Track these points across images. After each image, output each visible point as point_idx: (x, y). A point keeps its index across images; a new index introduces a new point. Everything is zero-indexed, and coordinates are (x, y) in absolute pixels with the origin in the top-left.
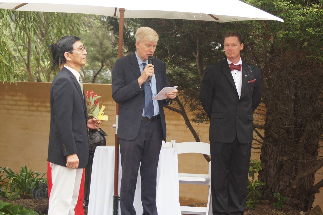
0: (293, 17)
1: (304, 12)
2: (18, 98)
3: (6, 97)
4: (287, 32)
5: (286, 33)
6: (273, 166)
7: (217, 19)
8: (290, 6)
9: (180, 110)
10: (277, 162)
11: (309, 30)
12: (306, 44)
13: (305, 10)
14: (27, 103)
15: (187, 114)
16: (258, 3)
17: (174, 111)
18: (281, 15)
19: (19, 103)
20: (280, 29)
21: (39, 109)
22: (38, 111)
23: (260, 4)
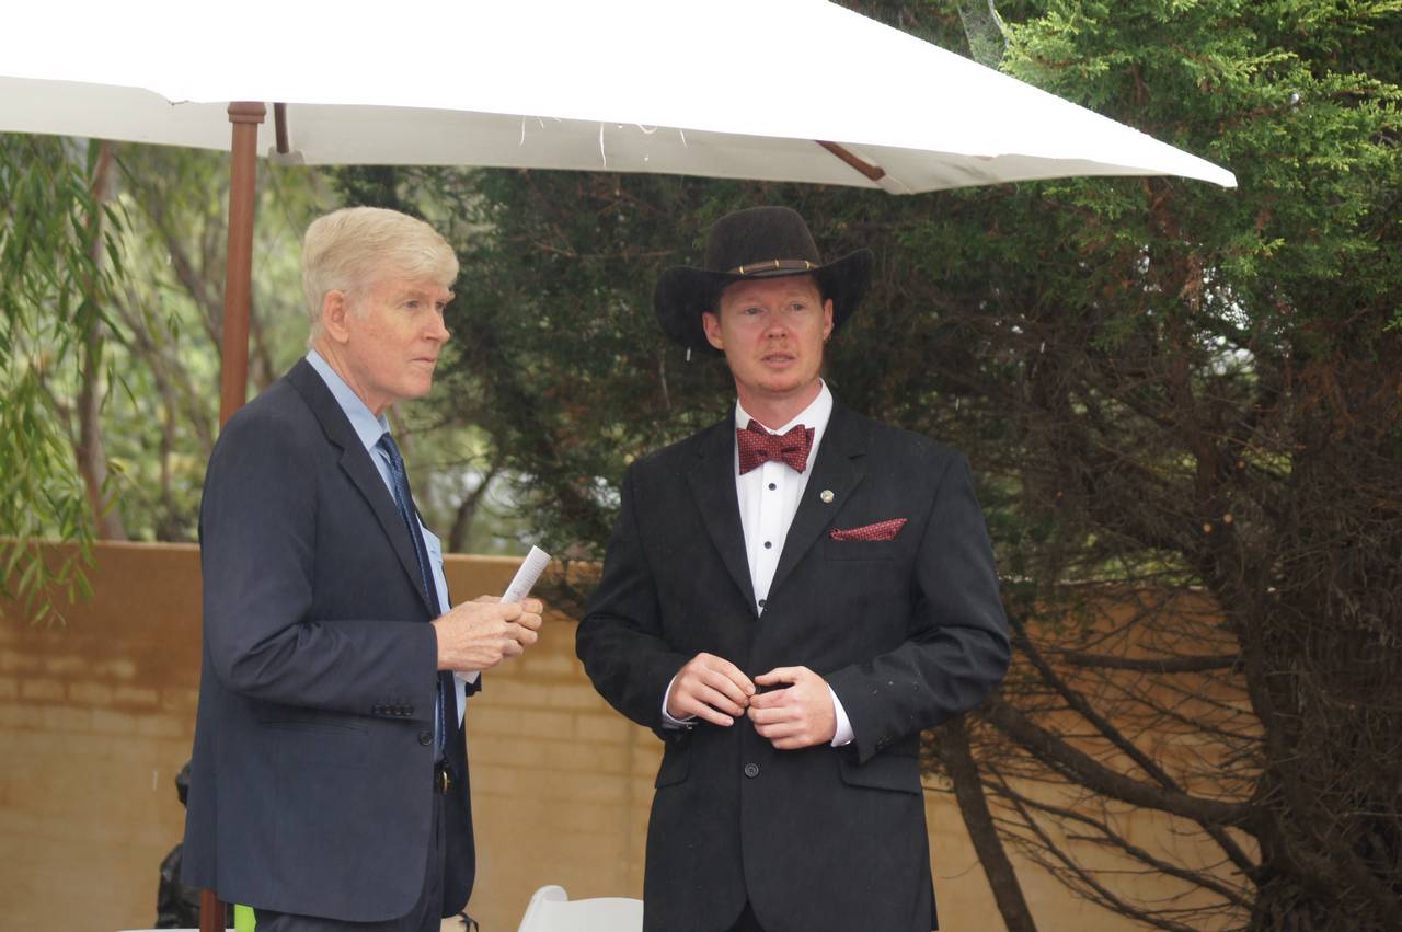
0: (1315, 148)
1: (1382, 119)
4: (1280, 242)
5: (1272, 249)
7: (875, 173)
13: (1390, 108)
14: (10, 660)
16: (1088, 64)
18: (1241, 135)
20: (1242, 227)
21: (75, 691)
22: (66, 701)
23: (1104, 67)
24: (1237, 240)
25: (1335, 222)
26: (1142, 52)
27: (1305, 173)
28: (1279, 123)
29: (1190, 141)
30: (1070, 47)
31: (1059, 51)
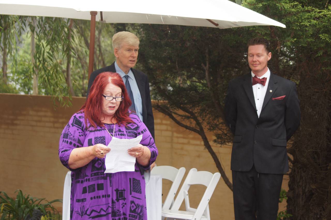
0: (302, 21)
1: (315, 15)
2: (42, 114)
3: (31, 113)
6: (302, 195)
7: (217, 25)
8: (298, 9)
9: (198, 129)
10: (307, 190)
11: (322, 36)
12: (320, 53)
13: (316, 13)
14: (52, 119)
15: (206, 134)
16: (258, 5)
17: (191, 131)
18: (288, 18)
19: (44, 119)
20: (288, 36)
23: (261, 5)
24: (287, 39)
25: (306, 35)
26: (269, 2)
27: (300, 26)
28: (295, 16)
29: (278, 20)
31: (252, 2)
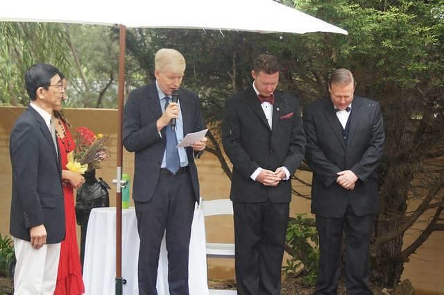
0: (362, 25)
1: (377, 18)
4: (355, 47)
5: (353, 49)
8: (358, 11)
9: (214, 149)
11: (385, 43)
12: (382, 62)
13: (379, 16)
20: (346, 42)
24: (344, 46)
26: (324, 5)
30: (309, 4)
31: (306, 5)
